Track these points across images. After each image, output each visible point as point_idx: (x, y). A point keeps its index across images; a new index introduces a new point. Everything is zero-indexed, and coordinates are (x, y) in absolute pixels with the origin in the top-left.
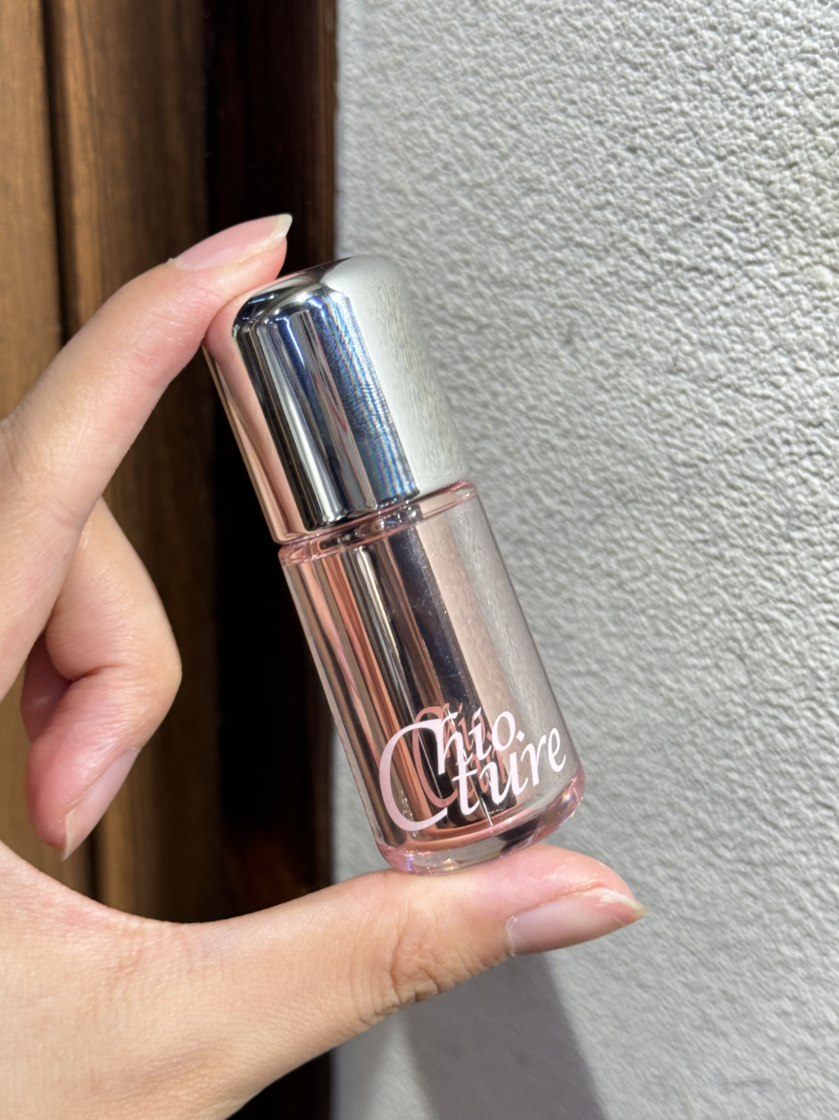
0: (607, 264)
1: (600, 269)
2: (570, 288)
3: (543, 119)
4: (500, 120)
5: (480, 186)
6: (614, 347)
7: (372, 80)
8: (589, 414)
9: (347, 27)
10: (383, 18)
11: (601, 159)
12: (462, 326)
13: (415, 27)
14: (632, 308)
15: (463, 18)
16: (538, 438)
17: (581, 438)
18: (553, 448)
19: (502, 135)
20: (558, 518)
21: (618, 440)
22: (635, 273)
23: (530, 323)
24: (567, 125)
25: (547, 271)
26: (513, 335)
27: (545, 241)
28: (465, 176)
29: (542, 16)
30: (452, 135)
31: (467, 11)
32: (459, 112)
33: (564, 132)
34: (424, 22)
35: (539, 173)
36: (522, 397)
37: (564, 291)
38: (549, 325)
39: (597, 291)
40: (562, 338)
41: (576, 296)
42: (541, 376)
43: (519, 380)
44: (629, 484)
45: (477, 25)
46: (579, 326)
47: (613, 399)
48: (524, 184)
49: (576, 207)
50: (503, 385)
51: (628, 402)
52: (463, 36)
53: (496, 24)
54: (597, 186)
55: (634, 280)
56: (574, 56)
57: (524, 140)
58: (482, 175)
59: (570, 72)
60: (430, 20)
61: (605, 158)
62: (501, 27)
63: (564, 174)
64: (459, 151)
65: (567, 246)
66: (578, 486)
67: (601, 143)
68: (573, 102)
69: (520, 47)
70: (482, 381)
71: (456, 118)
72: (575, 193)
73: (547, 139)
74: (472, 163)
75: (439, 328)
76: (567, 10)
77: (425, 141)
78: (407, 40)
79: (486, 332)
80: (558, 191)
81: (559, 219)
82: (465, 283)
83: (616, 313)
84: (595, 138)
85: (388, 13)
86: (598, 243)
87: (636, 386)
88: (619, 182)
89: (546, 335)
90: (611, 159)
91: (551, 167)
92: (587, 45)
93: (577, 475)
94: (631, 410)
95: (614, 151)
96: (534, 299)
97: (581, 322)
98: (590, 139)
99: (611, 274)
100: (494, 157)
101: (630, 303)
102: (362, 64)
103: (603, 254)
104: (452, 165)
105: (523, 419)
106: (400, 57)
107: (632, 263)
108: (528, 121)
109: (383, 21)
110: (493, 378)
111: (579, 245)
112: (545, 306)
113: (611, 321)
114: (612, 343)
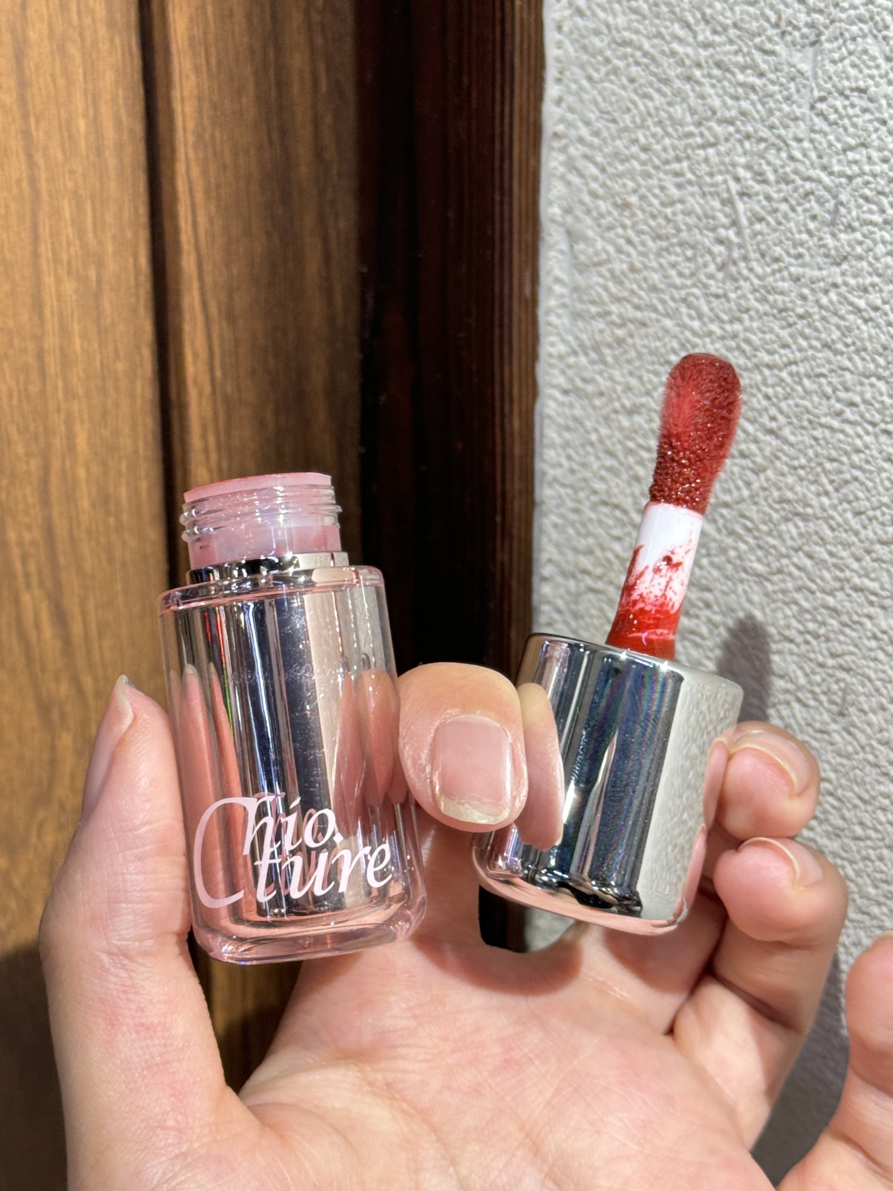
1: (886, 622)
2: (845, 643)
3: (811, 422)
7: (583, 360)
8: (869, 808)
9: (550, 289)
10: (601, 281)
13: (642, 293)
15: (706, 286)
17: (857, 838)
19: (756, 441)
23: (790, 686)
24: (842, 431)
25: (815, 620)
27: (813, 581)
29: (813, 290)
31: (711, 276)
33: (839, 441)
34: (654, 289)
35: (806, 492)
37: (838, 648)
38: (817, 690)
39: (882, 649)
40: (834, 708)
41: (851, 653)
45: (725, 296)
46: (856, 692)
48: (785, 506)
52: (705, 308)
53: (751, 296)
56: (854, 343)
59: (848, 364)
60: (662, 286)
62: (757, 300)
63: (840, 495)
65: (842, 589)
68: (852, 404)
69: (782, 328)
73: (819, 449)
76: (846, 284)
78: (631, 313)
80: (832, 518)
81: (831, 554)
84: (881, 451)
85: (607, 274)
89: (812, 703)
92: (873, 332)
96: (798, 655)
97: (861, 689)
98: (875, 453)
102: (570, 338)
106: (620, 332)
108: (790, 423)
109: (598, 284)
111: (857, 589)
112: (812, 665)
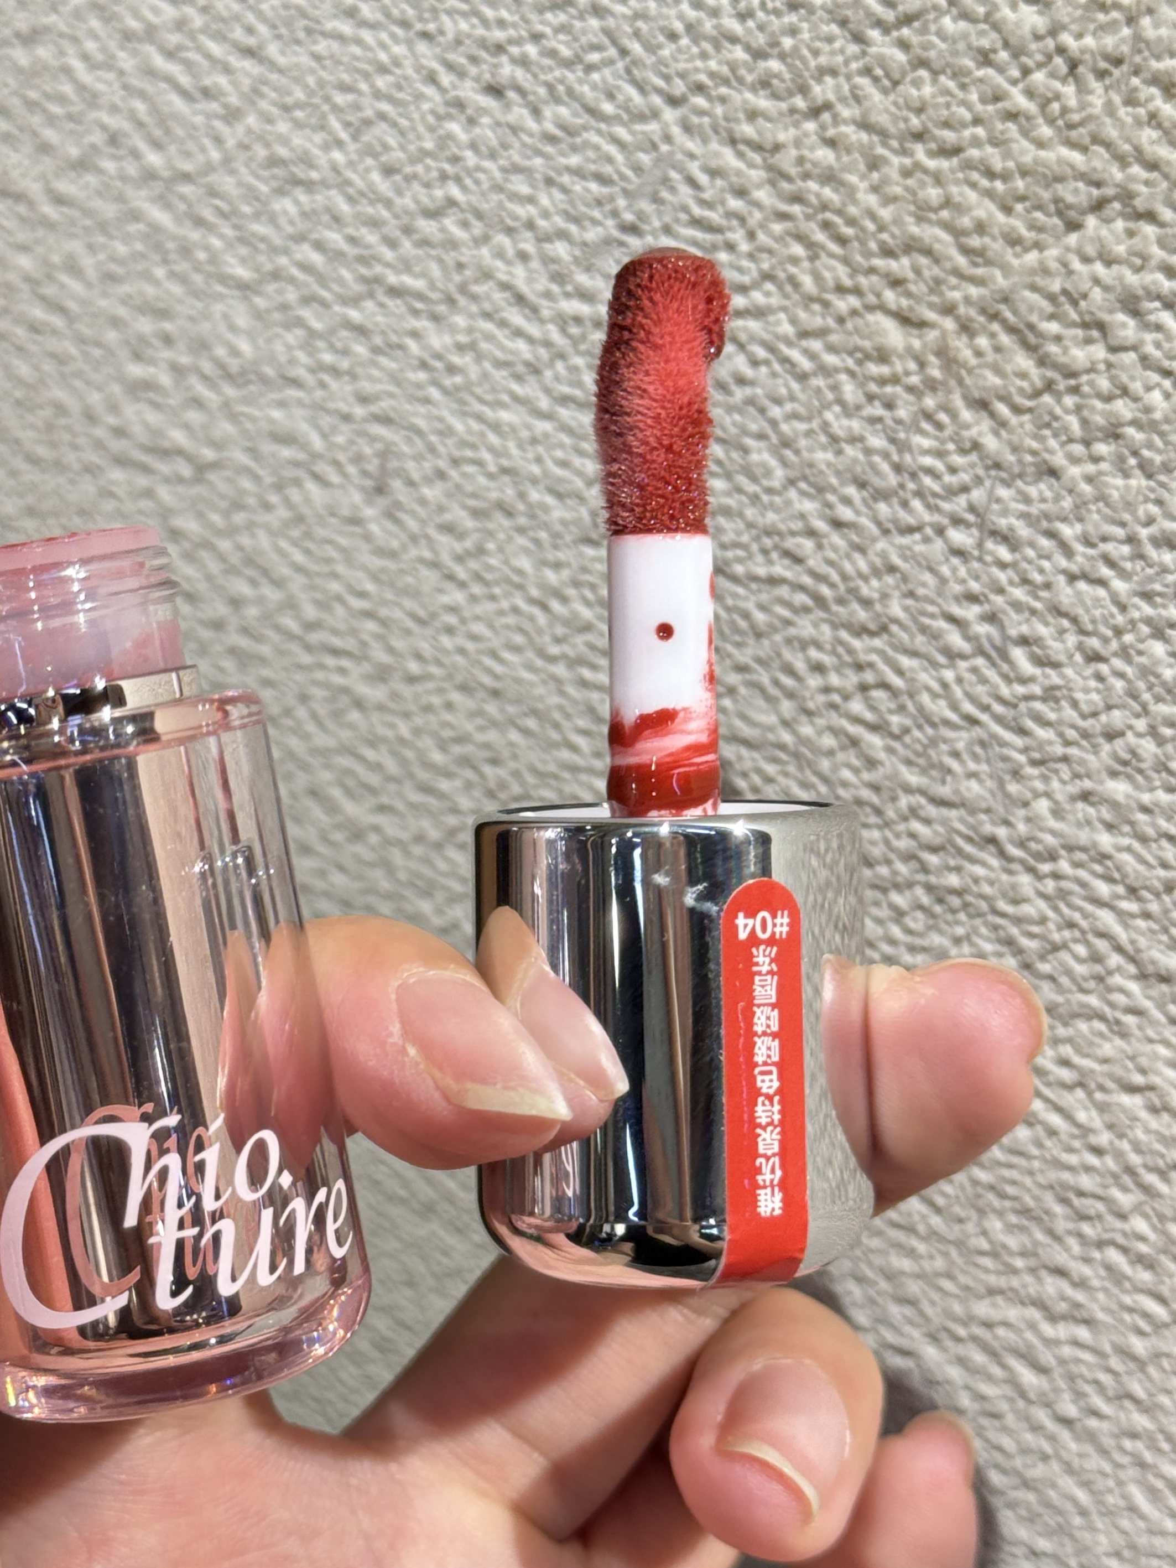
0: (453, 329)
1: (439, 340)
2: (379, 381)
3: (309, 31)
4: (220, 37)
5: (186, 177)
6: (474, 495)
8: (429, 632)
11: (433, 112)
12: (164, 467)
14: (505, 416)
16: (326, 685)
17: (412, 679)
18: (359, 704)
19: (227, 69)
20: (373, 838)
21: (487, 680)
22: (509, 344)
23: (301, 456)
25: (333, 348)
26: (268, 480)
27: (324, 286)
28: (154, 159)
30: (121, 73)
32: (133, 24)
33: (356, 58)
35: (308, 145)
36: (291, 605)
37: (368, 387)
38: (342, 457)
39: (435, 383)
40: (369, 483)
41: (391, 395)
42: (328, 561)
43: (286, 571)
44: (512, 765)
46: (400, 456)
47: (473, 599)
48: (276, 171)
49: (385, 214)
50: (253, 583)
51: (505, 604)
54: (428, 169)
55: (510, 358)
57: (274, 77)
58: (187, 155)
61: (442, 110)
63: (358, 146)
64: (140, 107)
65: (371, 295)
66: (411, 776)
67: (432, 79)
70: (209, 578)
71: (128, 36)
72: (383, 186)
73: (323, 74)
74: (168, 132)
75: (117, 474)
77: (67, 88)
79: (212, 477)
80: (348, 183)
81: (352, 240)
82: (165, 379)
83: (475, 426)
84: (419, 68)
86: (432, 286)
87: (520, 572)
88: (470, 158)
89: (335, 478)
90: (453, 111)
91: (330, 133)
93: (409, 754)
94: (511, 620)
95: (461, 93)
97: (405, 449)
98: (410, 72)
99: (460, 348)
100: (209, 116)
101: (500, 404)
103: (442, 309)
104: (126, 135)
105: (295, 647)
107: (503, 324)
110: (231, 570)
113: (464, 444)
114: (469, 488)
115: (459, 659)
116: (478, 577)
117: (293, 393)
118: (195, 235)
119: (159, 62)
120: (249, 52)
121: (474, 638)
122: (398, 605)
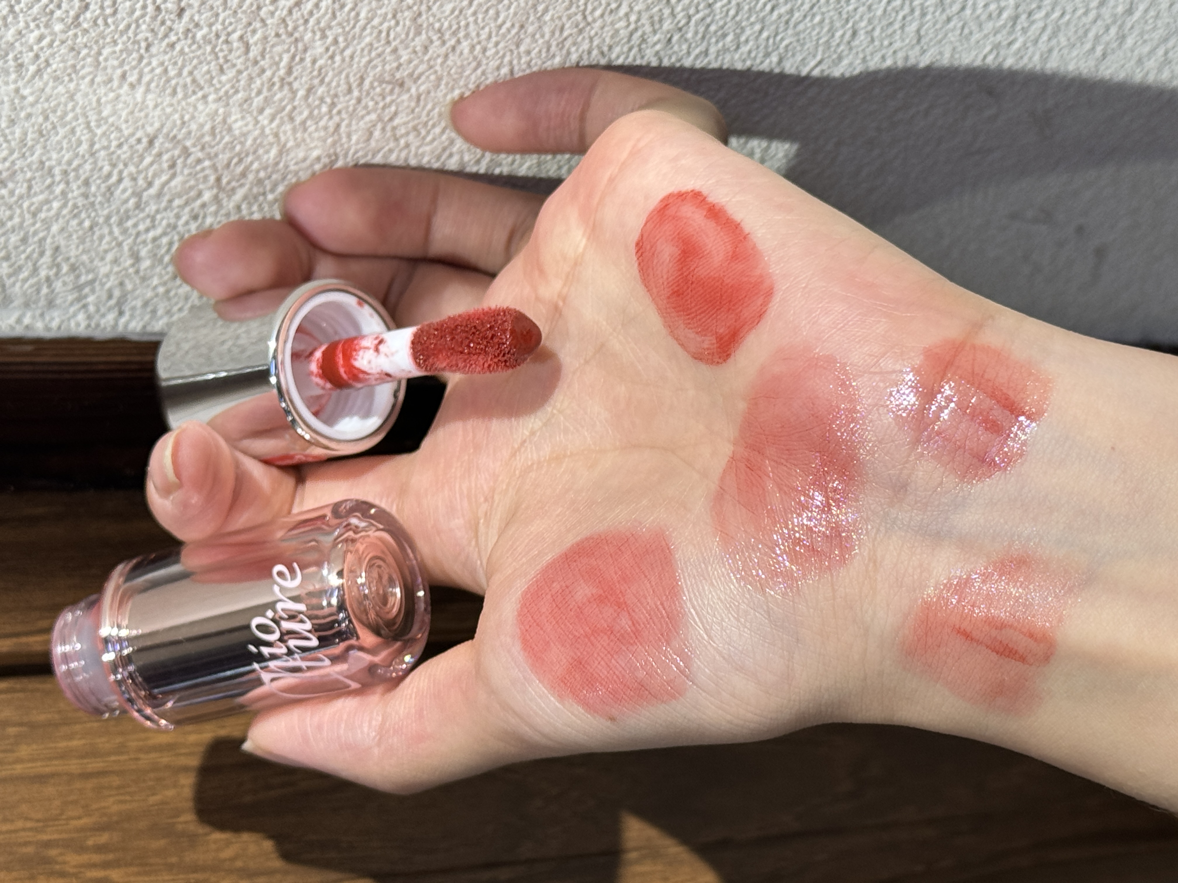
0: (313, 40)
1: (318, 48)
2: (339, 81)
3: (141, 110)
4: (142, 158)
5: (218, 180)
7: (91, 299)
9: (27, 327)
10: (18, 285)
11: (190, 46)
13: (29, 250)
14: (363, 15)
15: (21, 197)
19: (160, 155)
22: (322, 11)
23: (379, 126)
24: (149, 84)
25: (319, 107)
26: (392, 145)
27: (284, 109)
28: (207, 196)
29: (22, 108)
30: (158, 211)
31: (12, 193)
32: (132, 202)
33: (157, 86)
34: (24, 240)
35: (204, 114)
37: (343, 87)
38: (381, 104)
39: (343, 51)
40: (397, 90)
41: (347, 76)
45: (29, 181)
46: (382, 73)
48: (217, 131)
49: (245, 74)
50: (451, 155)
52: (41, 197)
53: (29, 160)
55: (330, 11)
56: (69, 75)
57: (165, 130)
58: (206, 177)
59: (88, 79)
60: (22, 234)
61: (189, 41)
62: (32, 155)
63: (206, 86)
64: (177, 202)
65: (290, 84)
67: (172, 46)
68: (124, 76)
69: (57, 134)
71: (138, 206)
72: (231, 73)
73: (165, 104)
74: (191, 188)
76: (15, 82)
77: (165, 240)
78: (46, 259)
80: (227, 93)
81: (259, 93)
83: (368, 31)
84: (165, 52)
85: (12, 280)
86: (288, 51)
88: (218, 26)
89: (393, 108)
90: (190, 35)
91: (198, 101)
92: (58, 59)
94: (480, 16)
95: (181, 30)
96: (351, 120)
97: (379, 68)
98: (167, 57)
99: (324, 37)
100: (185, 165)
101: (356, 17)
102: (72, 310)
103: (300, 46)
104: (192, 210)
106: (65, 268)
107: (311, 13)
108: (143, 127)
109: (22, 287)
111: (290, 71)
112: (359, 109)
113: (378, 38)
114: (403, 36)
115: (502, 45)
116: (454, 33)
117: (343, 128)
118: (251, 177)
119: (153, 191)
120: (151, 143)
121: (490, 37)
122: (468, 77)
